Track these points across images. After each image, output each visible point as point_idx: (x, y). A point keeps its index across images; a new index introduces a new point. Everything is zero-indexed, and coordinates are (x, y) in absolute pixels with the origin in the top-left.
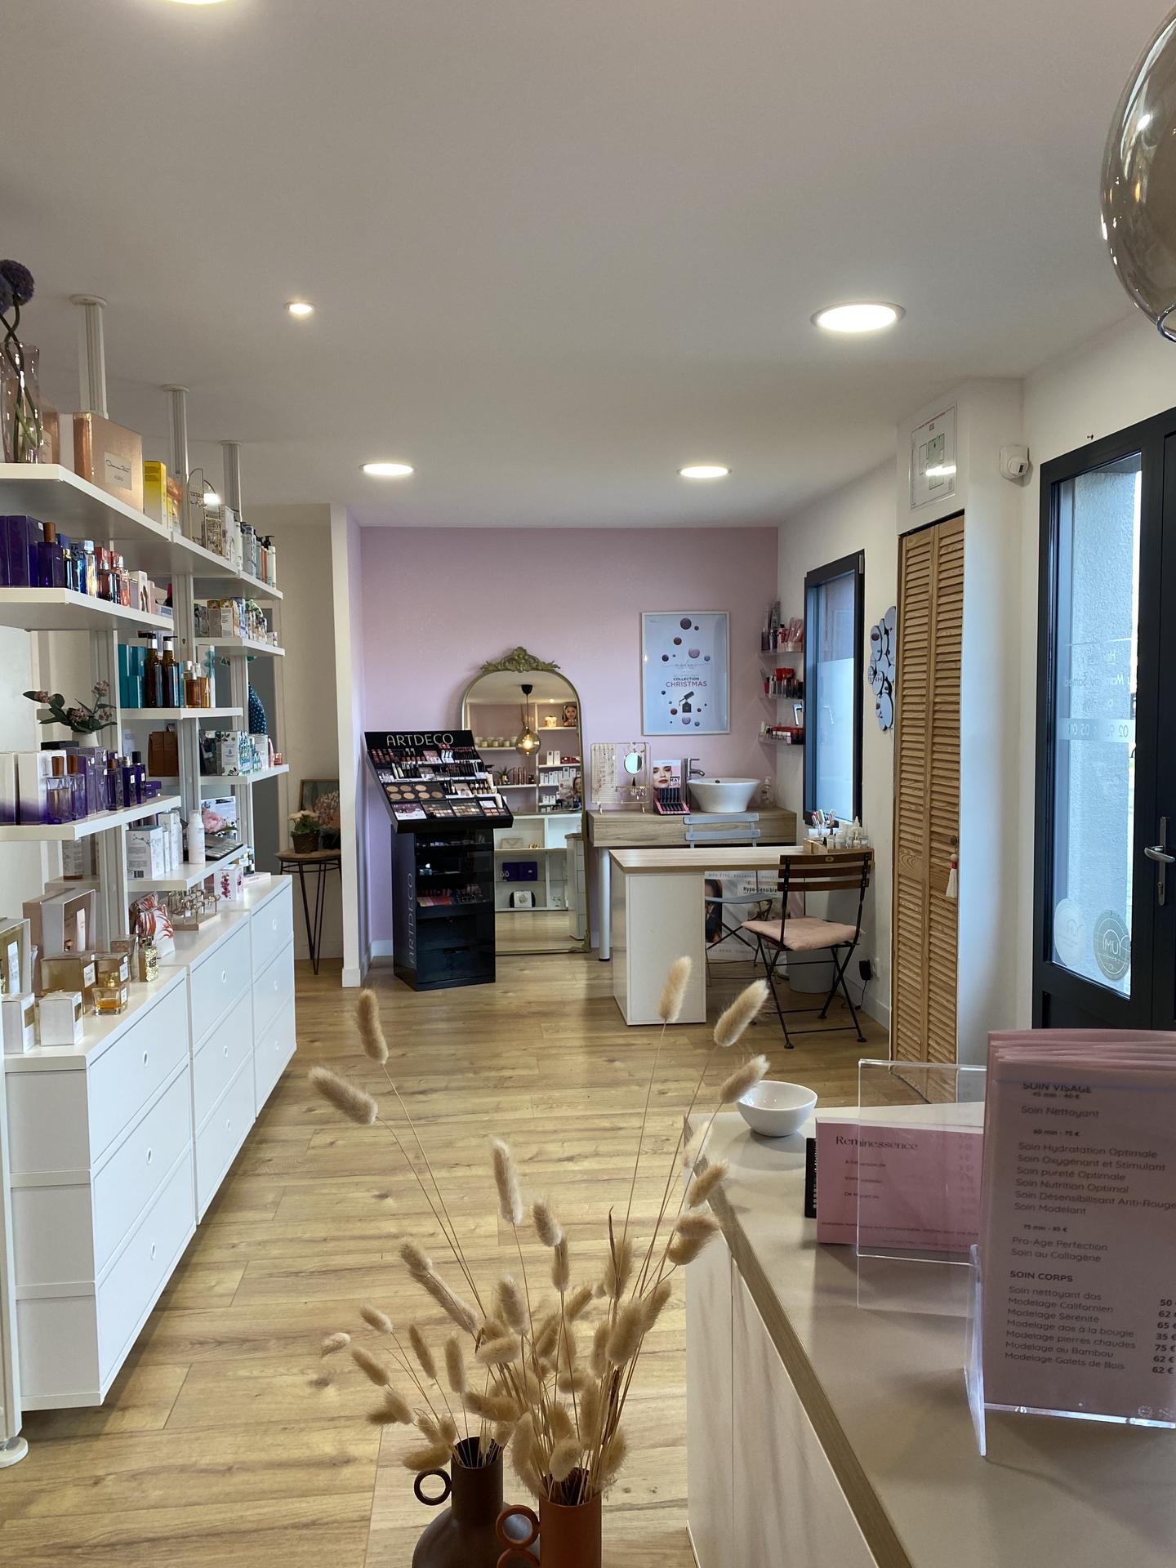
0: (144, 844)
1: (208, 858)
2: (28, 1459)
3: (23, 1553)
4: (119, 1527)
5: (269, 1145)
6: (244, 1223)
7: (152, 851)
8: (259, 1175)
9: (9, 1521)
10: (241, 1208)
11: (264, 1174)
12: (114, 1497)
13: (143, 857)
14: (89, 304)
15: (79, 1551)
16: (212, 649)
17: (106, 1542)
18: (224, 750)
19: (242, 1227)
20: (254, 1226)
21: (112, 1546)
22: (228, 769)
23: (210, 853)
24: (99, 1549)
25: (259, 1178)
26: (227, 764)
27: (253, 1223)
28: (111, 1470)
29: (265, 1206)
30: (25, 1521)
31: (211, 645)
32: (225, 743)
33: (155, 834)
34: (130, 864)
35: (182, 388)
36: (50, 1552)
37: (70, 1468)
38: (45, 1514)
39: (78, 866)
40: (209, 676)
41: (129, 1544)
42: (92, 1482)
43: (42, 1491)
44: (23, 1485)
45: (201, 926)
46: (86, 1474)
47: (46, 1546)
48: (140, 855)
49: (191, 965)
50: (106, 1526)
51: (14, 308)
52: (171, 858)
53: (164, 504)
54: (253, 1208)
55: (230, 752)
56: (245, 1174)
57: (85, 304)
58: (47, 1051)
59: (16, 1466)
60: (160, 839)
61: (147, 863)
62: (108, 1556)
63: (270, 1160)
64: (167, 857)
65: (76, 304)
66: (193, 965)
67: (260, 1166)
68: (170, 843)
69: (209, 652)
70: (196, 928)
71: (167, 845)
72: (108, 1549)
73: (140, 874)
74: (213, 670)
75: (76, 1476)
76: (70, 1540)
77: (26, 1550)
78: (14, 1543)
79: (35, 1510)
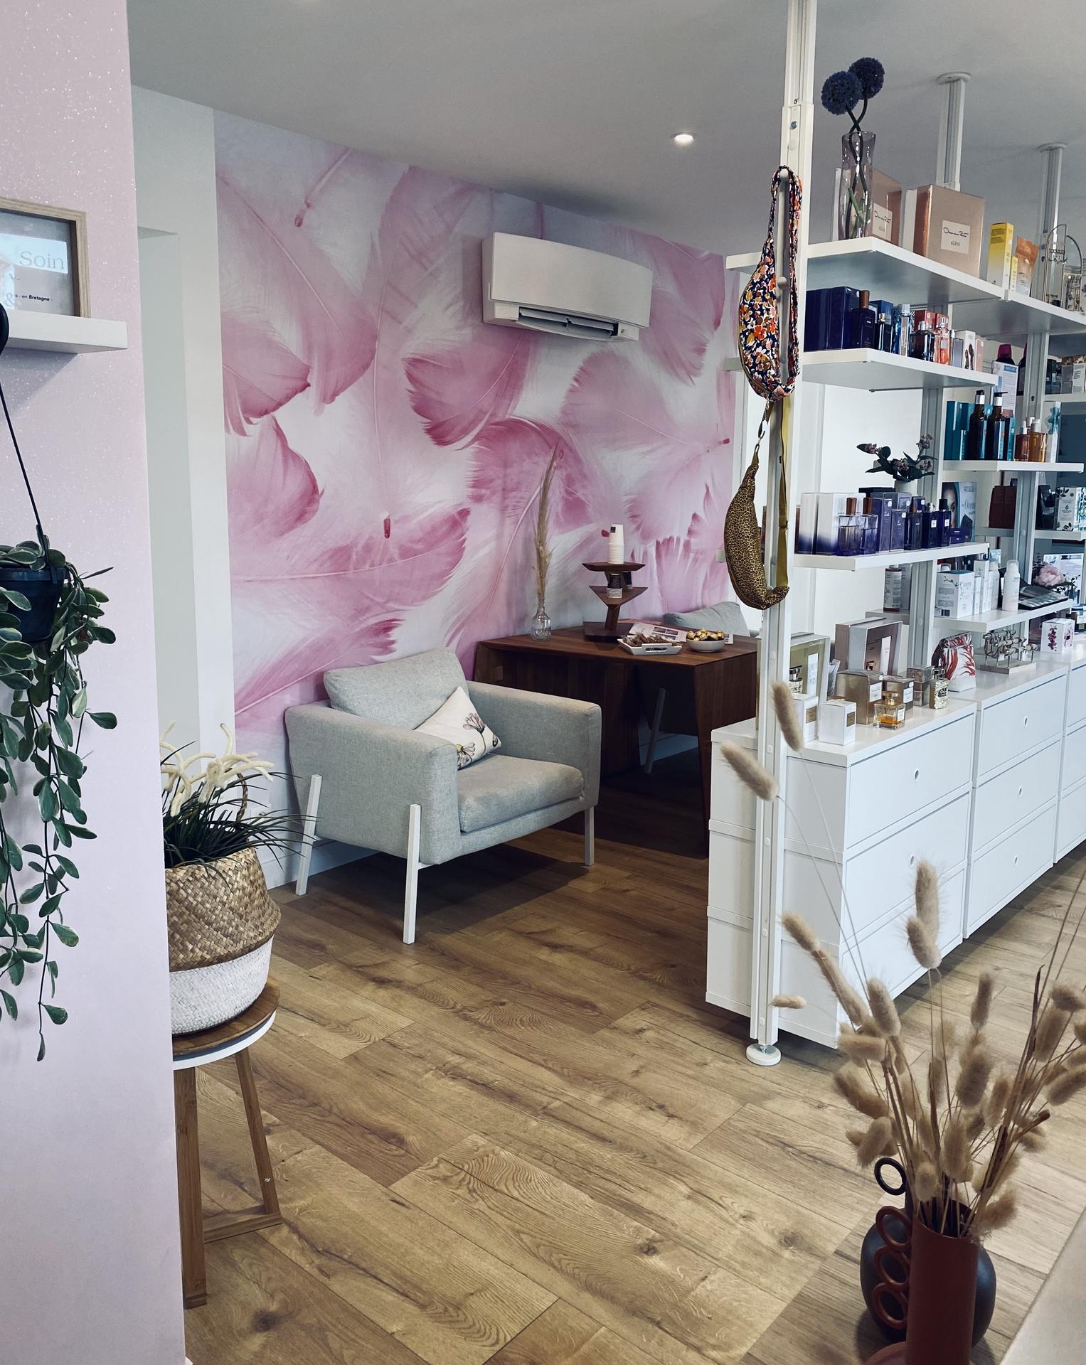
0: (951, 586)
1: (1021, 607)
2: (778, 1066)
3: (751, 1131)
4: (825, 1147)
5: (1064, 892)
6: (1014, 952)
7: (960, 593)
8: (1043, 916)
9: (749, 1104)
10: (1016, 940)
11: (1049, 917)
12: (829, 1123)
13: (950, 597)
14: (954, 81)
15: (790, 1149)
16: (1058, 405)
17: (812, 1154)
18: (1062, 504)
19: (1011, 956)
20: (1021, 958)
21: (815, 1159)
22: (1062, 524)
23: (1025, 602)
24: (805, 1156)
25: (1044, 919)
26: (1062, 519)
27: (1022, 955)
28: (834, 1103)
29: (1040, 944)
30: (761, 1110)
31: (1058, 401)
32: (1064, 498)
33: (966, 578)
34: (939, 602)
35: (1059, 145)
36: (770, 1140)
37: (806, 1087)
38: (776, 1111)
39: (896, 600)
40: (1051, 432)
41: (828, 1164)
42: (816, 1105)
43: (780, 1094)
44: (769, 1084)
45: (1012, 671)
46: (815, 1097)
47: (768, 1134)
48: (948, 595)
49: (983, 702)
50: (816, 1142)
51: (863, 101)
52: (981, 601)
53: (1007, 265)
54: (1028, 943)
55: (1067, 507)
56: (1031, 911)
57: (949, 82)
58: (822, 747)
59: (769, 1068)
60: (970, 584)
61: (953, 603)
62: (810, 1165)
63: (1060, 906)
64: (977, 600)
65: (942, 84)
66: (985, 703)
67: (1048, 908)
68: (982, 588)
69: (1054, 409)
70: (1006, 672)
71: (978, 590)
72: (811, 1159)
73: (947, 613)
74: (1056, 426)
75: (807, 1095)
76: (786, 1139)
77: (755, 1130)
78: (747, 1121)
79: (770, 1105)
